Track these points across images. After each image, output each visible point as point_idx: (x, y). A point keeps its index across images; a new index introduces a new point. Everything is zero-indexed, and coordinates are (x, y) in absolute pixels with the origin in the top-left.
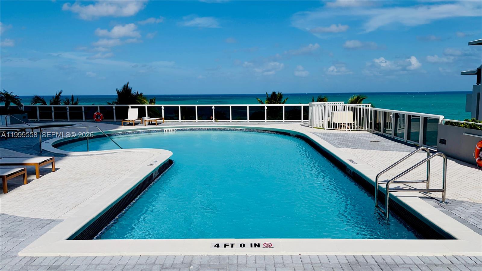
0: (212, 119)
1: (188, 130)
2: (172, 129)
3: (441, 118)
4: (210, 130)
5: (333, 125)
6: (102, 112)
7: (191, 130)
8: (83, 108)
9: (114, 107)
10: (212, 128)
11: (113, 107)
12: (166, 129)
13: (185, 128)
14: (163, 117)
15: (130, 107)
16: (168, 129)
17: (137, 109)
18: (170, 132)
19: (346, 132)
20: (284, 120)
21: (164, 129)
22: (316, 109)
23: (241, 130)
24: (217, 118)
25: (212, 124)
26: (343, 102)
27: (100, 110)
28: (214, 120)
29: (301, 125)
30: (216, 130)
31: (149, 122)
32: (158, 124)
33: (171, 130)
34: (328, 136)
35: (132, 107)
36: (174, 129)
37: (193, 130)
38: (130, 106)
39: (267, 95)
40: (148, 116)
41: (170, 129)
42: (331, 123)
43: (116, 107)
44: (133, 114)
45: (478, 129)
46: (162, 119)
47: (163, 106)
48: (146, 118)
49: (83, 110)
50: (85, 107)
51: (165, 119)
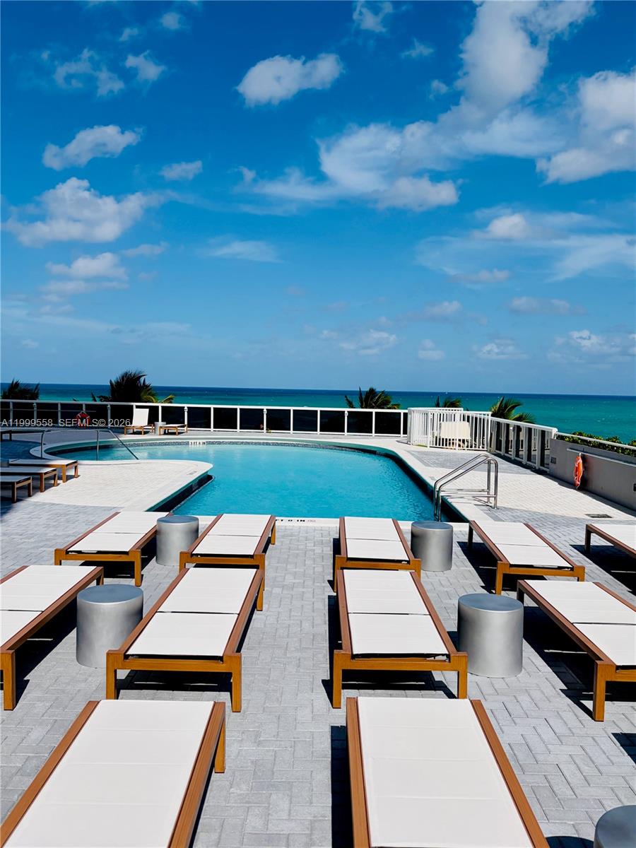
0: (263, 429)
1: (226, 443)
2: (201, 441)
3: (555, 431)
4: (260, 444)
5: (442, 442)
6: (88, 414)
7: (230, 443)
8: (59, 406)
9: (109, 406)
10: (262, 441)
11: (107, 405)
12: (193, 441)
13: (221, 441)
14: (186, 423)
15: (134, 407)
16: (195, 441)
17: (148, 410)
18: (198, 446)
19: (456, 451)
20: (373, 434)
21: (190, 441)
22: (417, 417)
23: (305, 446)
24: (270, 427)
25: (263, 435)
26: (462, 409)
27: (86, 409)
28: (265, 430)
29: (397, 441)
30: (268, 444)
31: (165, 430)
32: (179, 433)
33: (199, 443)
34: (426, 455)
35: (137, 407)
36: (204, 441)
37: (233, 443)
38: (135, 404)
39: (360, 393)
40: (162, 421)
41: (198, 441)
42: (440, 439)
43: (111, 405)
44: (140, 417)
45: (578, 443)
46: (183, 427)
47: (186, 406)
48: (160, 423)
49: (59, 409)
50: (62, 404)
51: (188, 427)
